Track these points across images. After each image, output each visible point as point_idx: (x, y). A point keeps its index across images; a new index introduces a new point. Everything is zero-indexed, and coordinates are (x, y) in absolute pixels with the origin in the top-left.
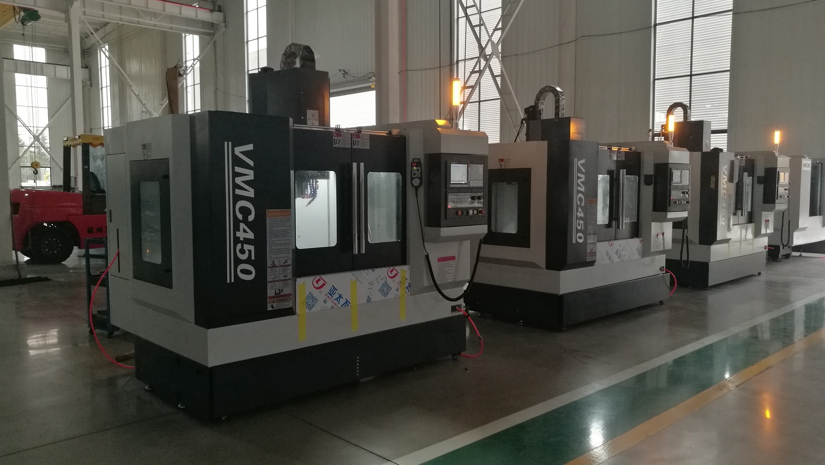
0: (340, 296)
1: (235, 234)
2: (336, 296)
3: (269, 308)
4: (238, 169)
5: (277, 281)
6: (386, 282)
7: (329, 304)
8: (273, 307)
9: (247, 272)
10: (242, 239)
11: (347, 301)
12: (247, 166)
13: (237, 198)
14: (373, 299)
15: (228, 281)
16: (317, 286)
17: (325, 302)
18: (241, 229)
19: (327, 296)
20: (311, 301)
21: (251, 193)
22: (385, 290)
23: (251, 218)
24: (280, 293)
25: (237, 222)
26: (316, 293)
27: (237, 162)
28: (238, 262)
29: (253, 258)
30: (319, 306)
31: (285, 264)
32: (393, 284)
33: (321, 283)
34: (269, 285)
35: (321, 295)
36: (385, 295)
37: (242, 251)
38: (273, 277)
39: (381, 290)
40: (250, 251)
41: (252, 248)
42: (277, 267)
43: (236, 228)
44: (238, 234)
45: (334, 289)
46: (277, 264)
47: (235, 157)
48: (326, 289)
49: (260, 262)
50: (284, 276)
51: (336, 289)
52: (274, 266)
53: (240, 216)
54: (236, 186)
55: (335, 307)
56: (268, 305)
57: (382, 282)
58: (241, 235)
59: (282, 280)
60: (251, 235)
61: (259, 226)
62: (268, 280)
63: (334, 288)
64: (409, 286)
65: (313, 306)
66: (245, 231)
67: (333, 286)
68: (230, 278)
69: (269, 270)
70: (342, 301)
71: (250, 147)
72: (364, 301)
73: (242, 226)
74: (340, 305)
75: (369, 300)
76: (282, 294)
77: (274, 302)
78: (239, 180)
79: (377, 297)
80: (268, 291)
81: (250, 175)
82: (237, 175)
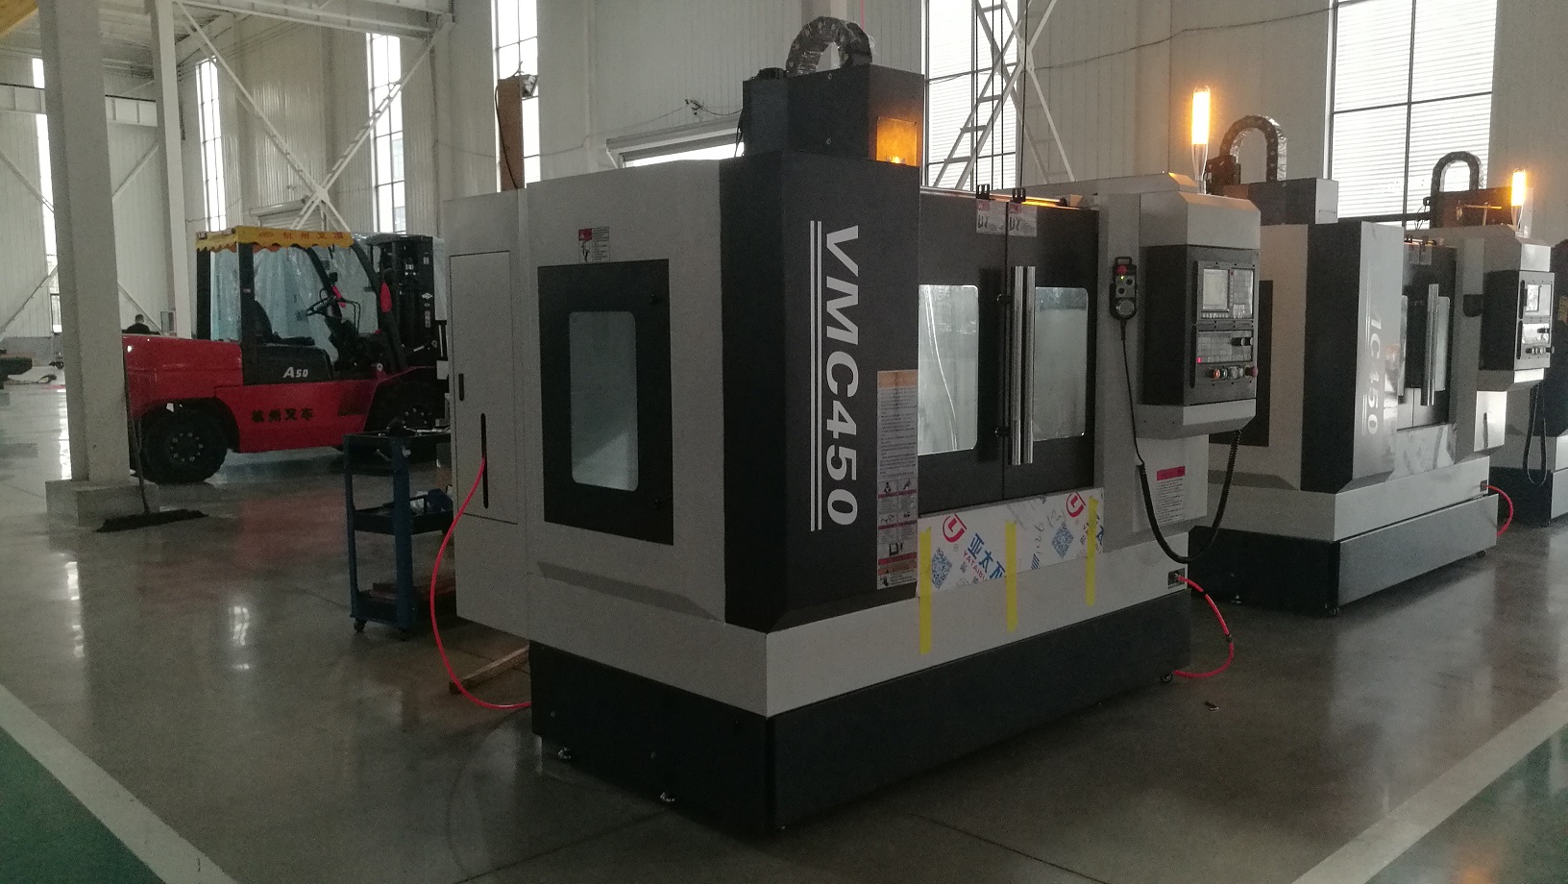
0: (989, 557)
1: (824, 424)
2: (981, 556)
3: (880, 584)
4: (833, 283)
5: (892, 526)
6: (1064, 524)
7: (971, 574)
8: (886, 583)
9: (845, 508)
10: (836, 436)
11: (1000, 566)
13: (831, 346)
14: (1043, 562)
15: (813, 529)
16: (951, 535)
17: (963, 569)
18: (836, 416)
19: (967, 556)
20: (941, 568)
21: (852, 335)
22: (1062, 541)
23: (852, 390)
24: (897, 552)
25: (828, 397)
26: (948, 549)
27: (831, 265)
28: (830, 485)
29: (854, 478)
30: (953, 577)
31: (907, 488)
32: (1075, 527)
33: (957, 528)
34: (880, 534)
35: (956, 555)
36: (1062, 552)
37: (837, 463)
38: (886, 516)
39: (1056, 543)
40: (849, 461)
41: (853, 455)
42: (891, 495)
43: (828, 413)
44: (830, 425)
45: (978, 542)
46: (894, 489)
47: (827, 256)
48: (965, 541)
49: (864, 486)
50: (905, 516)
51: (981, 541)
52: (888, 494)
53: (834, 386)
54: (829, 321)
55: (980, 580)
56: (879, 578)
57: (1058, 525)
58: (835, 427)
59: (901, 524)
60: (850, 427)
62: (879, 524)
63: (979, 538)
64: (1102, 533)
65: (944, 577)
66: (841, 419)
67: (977, 535)
68: (816, 523)
69: (879, 500)
70: (992, 567)
71: (851, 233)
72: (1027, 565)
73: (838, 406)
74: (987, 576)
75: (1035, 563)
76: (901, 553)
77: (887, 572)
78: (833, 307)
79: (1049, 556)
80: (879, 548)
81: (851, 294)
82: (830, 294)
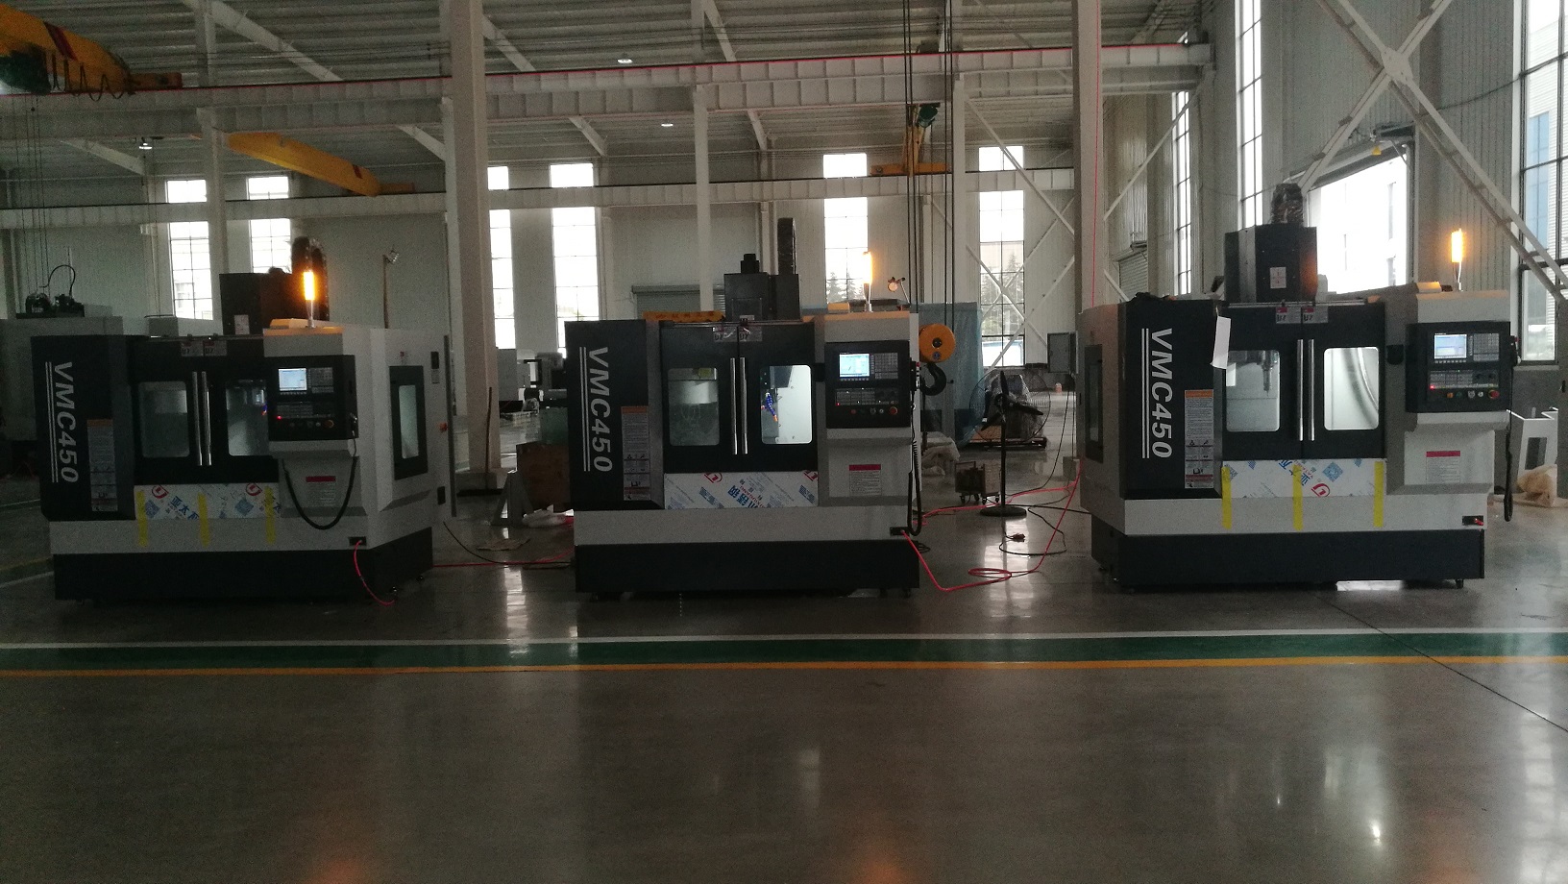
0: (186, 508)
1: (57, 441)
2: (181, 507)
3: (94, 509)
4: (58, 385)
5: (101, 485)
6: (245, 499)
7: (173, 515)
8: (97, 509)
9: (71, 475)
10: (64, 446)
11: (195, 513)
12: (68, 382)
13: (58, 410)
14: (228, 516)
16: (157, 494)
17: (168, 511)
18: (63, 437)
19: (171, 506)
20: (151, 509)
21: (71, 405)
22: (244, 507)
23: (72, 427)
24: (104, 497)
25: (59, 430)
26: (156, 501)
27: (58, 378)
28: (61, 465)
29: (76, 463)
30: (161, 514)
31: (109, 470)
32: (256, 502)
33: (162, 492)
34: (92, 488)
35: (163, 505)
36: (246, 513)
37: (65, 456)
38: (96, 481)
39: (239, 507)
40: (72, 457)
41: (74, 454)
42: (99, 472)
43: (59, 436)
44: (60, 441)
45: (177, 501)
46: (100, 468)
47: (54, 374)
48: (168, 499)
49: (82, 465)
51: (180, 500)
52: (96, 471)
53: (62, 426)
54: (57, 399)
55: (181, 518)
56: (93, 506)
57: (240, 498)
58: (63, 442)
59: (106, 485)
60: (72, 442)
61: (80, 435)
62: (92, 484)
64: (279, 506)
65: (154, 513)
67: (177, 497)
68: (55, 479)
69: (91, 474)
70: (189, 513)
71: (69, 365)
72: (217, 516)
73: (64, 434)
74: (186, 517)
75: (223, 516)
77: (98, 505)
78: (59, 394)
79: (233, 513)
80: (93, 493)
82: (57, 390)
